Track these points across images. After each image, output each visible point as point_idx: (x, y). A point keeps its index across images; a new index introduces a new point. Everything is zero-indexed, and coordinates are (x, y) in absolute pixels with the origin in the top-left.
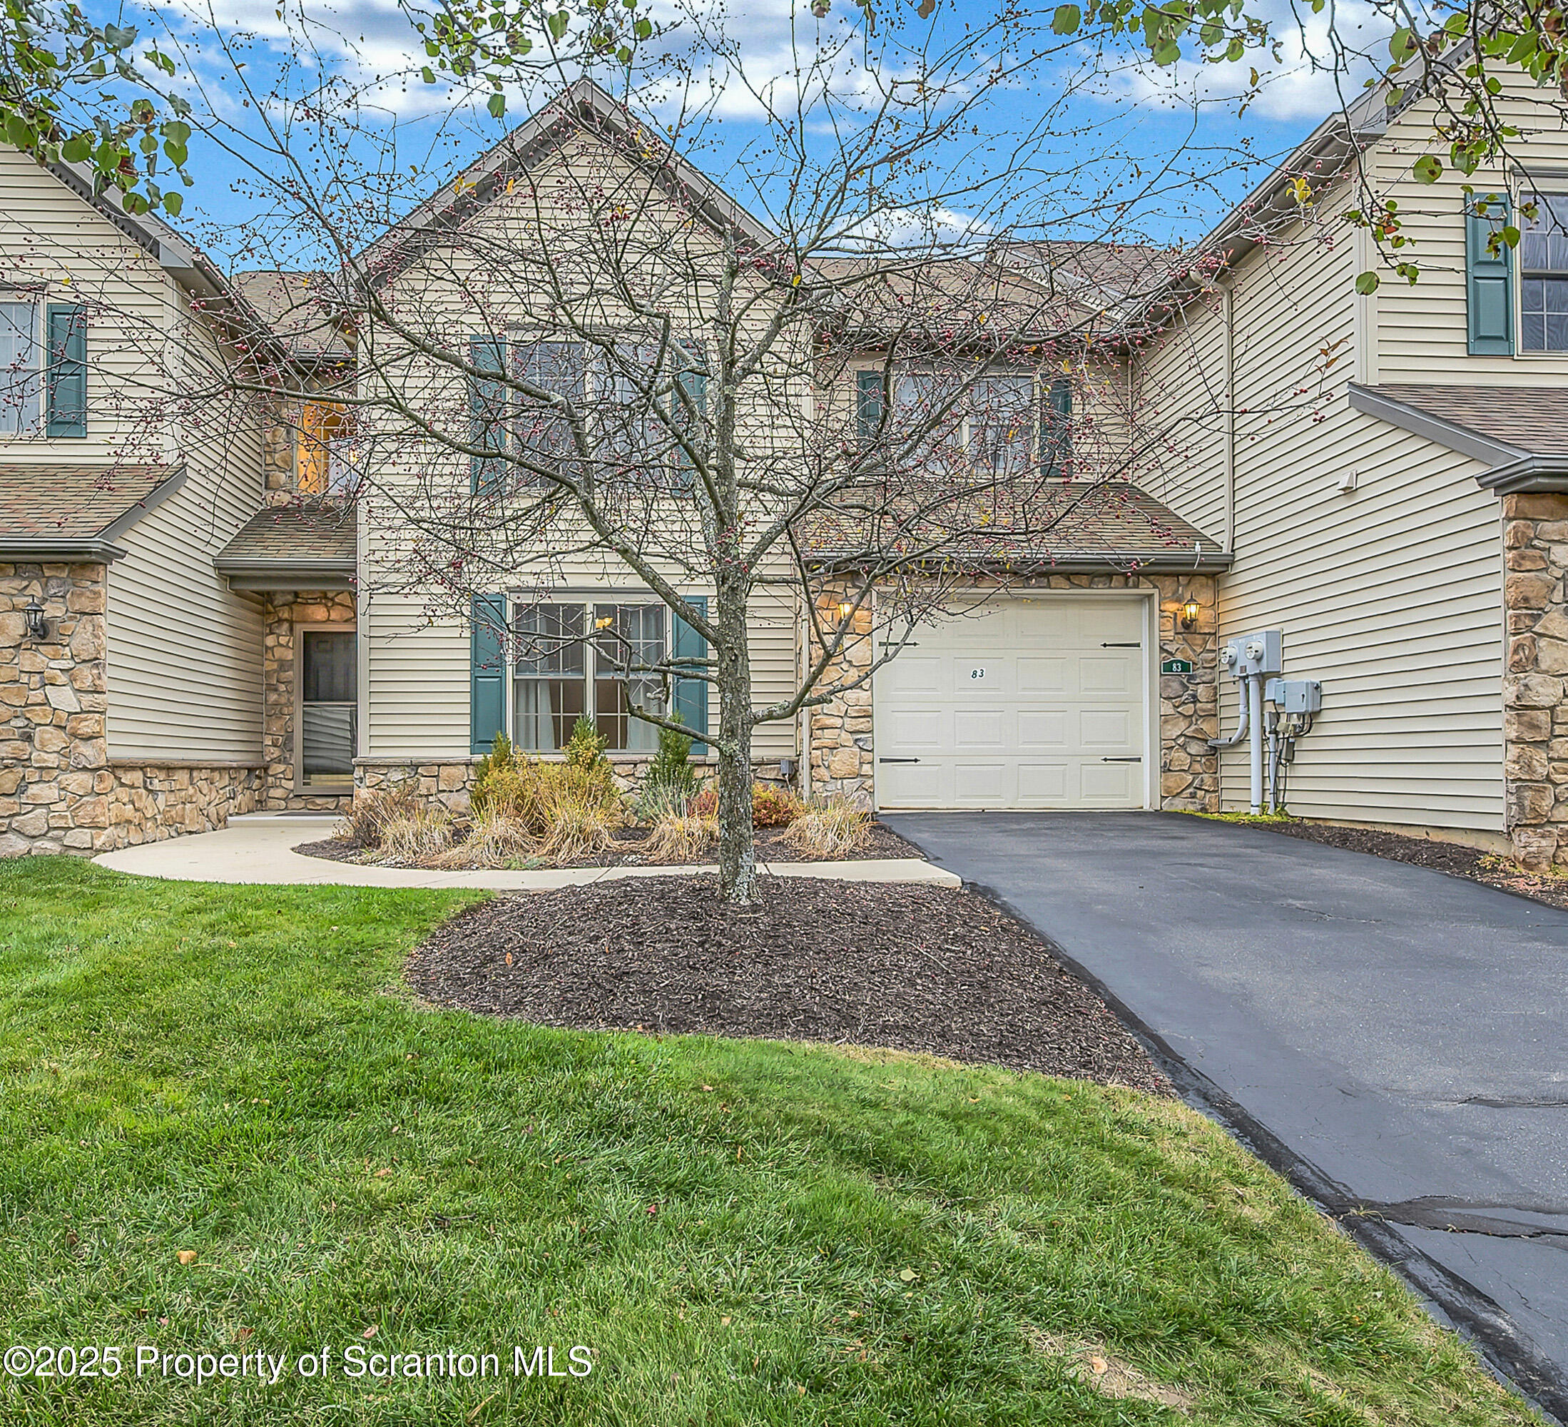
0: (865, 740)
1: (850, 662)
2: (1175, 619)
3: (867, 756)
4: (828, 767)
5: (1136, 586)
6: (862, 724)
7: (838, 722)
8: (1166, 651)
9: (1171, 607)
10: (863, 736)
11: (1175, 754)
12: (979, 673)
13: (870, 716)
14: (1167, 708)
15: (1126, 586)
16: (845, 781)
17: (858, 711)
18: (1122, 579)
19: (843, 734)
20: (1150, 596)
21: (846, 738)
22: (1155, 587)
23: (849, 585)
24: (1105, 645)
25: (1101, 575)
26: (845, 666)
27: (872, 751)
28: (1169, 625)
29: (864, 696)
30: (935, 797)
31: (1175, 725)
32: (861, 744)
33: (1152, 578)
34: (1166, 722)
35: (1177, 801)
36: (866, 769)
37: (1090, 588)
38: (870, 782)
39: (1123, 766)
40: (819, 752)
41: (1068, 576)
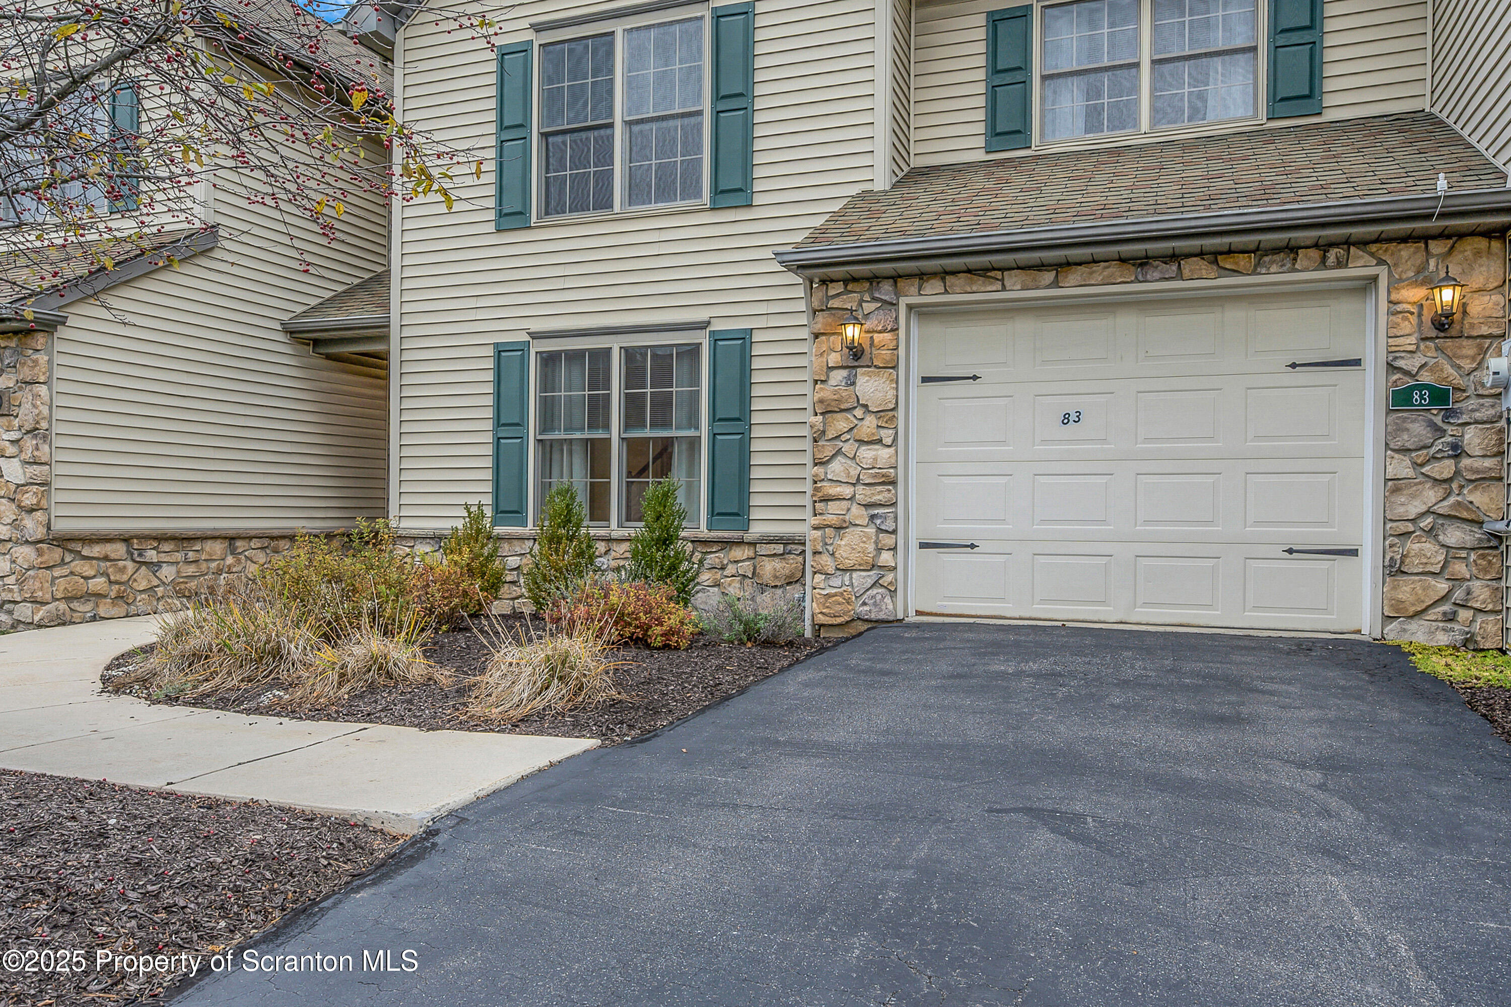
0: (884, 517)
1: (865, 406)
2: (1420, 315)
3: (888, 540)
4: (833, 554)
5: (1340, 264)
6: (880, 494)
7: (847, 491)
8: (1399, 369)
9: (1413, 294)
10: (881, 511)
11: (1413, 546)
12: (1073, 417)
13: (893, 483)
14: (1401, 467)
15: (1323, 263)
16: (855, 575)
17: (875, 476)
18: (1315, 254)
19: (855, 510)
20: (1375, 279)
21: (858, 514)
22: (1381, 262)
23: (867, 297)
24: (1294, 366)
25: (1276, 250)
26: (859, 413)
27: (894, 532)
28: (1407, 327)
29: (884, 454)
30: (1002, 599)
31: (1413, 496)
32: (878, 522)
33: (1373, 248)
34: (1396, 490)
35: (1413, 626)
36: (886, 558)
37: (1254, 273)
38: (890, 577)
39: (1323, 564)
40: (818, 533)
41: (1214, 257)
